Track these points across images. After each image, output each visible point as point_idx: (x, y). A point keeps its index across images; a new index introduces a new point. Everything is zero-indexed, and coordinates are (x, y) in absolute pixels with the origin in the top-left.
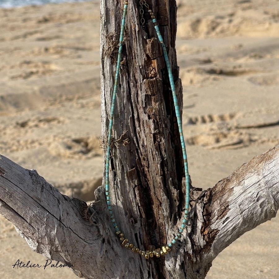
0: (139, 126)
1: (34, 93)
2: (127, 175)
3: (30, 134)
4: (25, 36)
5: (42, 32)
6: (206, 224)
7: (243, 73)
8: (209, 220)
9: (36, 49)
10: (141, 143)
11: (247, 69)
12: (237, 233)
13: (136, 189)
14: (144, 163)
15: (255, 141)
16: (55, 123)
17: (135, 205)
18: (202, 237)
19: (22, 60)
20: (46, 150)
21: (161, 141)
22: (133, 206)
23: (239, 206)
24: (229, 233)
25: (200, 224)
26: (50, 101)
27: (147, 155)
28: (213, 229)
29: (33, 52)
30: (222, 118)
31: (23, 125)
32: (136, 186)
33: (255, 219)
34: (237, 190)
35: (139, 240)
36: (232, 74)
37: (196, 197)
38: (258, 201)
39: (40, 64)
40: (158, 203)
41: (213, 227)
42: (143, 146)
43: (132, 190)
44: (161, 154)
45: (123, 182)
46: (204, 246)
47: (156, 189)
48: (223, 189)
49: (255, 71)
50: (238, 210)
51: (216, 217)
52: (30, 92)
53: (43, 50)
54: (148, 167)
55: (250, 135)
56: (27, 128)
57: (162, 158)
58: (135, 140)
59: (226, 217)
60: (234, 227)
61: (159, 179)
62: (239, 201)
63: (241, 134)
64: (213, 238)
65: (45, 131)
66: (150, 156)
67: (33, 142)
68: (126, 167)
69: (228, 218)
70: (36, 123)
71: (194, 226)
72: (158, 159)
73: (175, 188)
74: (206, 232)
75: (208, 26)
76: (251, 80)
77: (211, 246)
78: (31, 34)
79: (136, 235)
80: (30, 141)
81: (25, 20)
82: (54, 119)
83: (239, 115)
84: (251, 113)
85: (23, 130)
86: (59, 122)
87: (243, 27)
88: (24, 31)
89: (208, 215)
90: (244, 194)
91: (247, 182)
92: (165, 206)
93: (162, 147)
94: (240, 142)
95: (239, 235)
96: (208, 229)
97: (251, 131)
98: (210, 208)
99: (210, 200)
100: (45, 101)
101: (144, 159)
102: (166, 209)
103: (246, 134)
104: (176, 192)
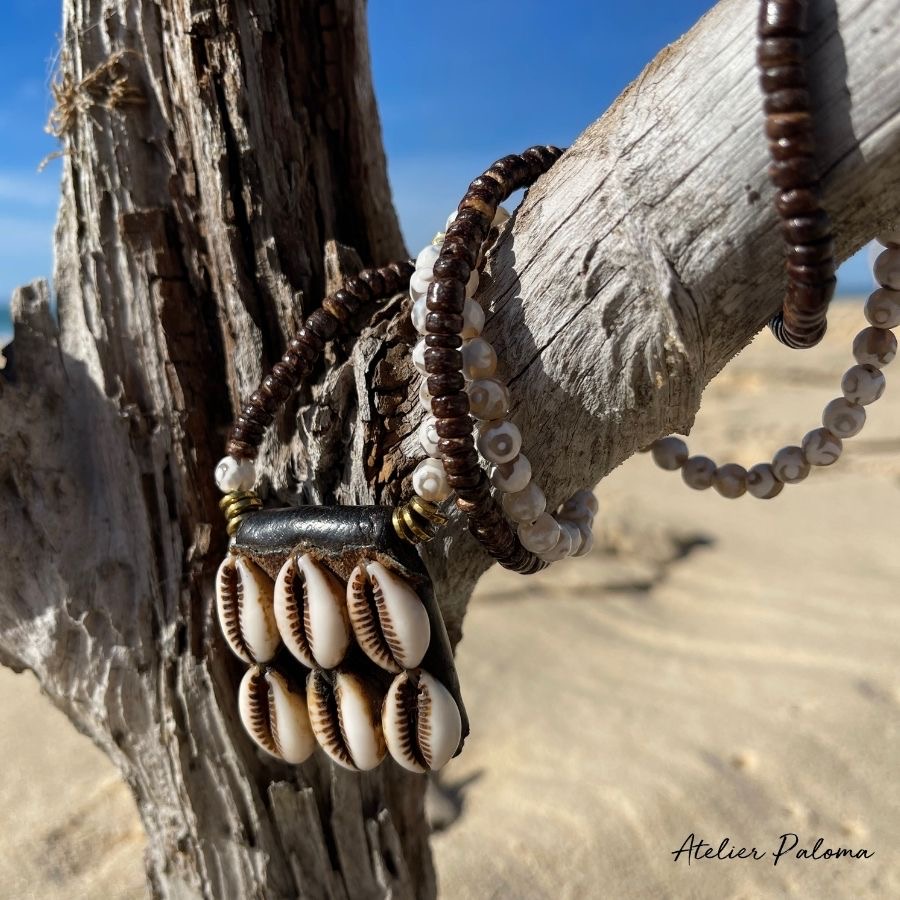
2: (123, 234)
6: (386, 433)
8: (398, 417)
13: (156, 288)
14: (188, 183)
17: (154, 359)
18: (372, 491)
21: (224, 65)
22: (147, 359)
25: (360, 434)
27: (190, 147)
28: (411, 455)
32: (152, 279)
33: (591, 405)
35: (162, 499)
38: (593, 291)
41: (413, 446)
43: (143, 294)
45: (106, 259)
57: (232, 141)
58: (158, 91)
68: (122, 200)
71: (344, 445)
72: (213, 147)
74: (387, 471)
89: (391, 391)
91: (553, 207)
92: (246, 356)
93: (231, 97)
96: (393, 456)
102: (249, 370)
104: (288, 301)
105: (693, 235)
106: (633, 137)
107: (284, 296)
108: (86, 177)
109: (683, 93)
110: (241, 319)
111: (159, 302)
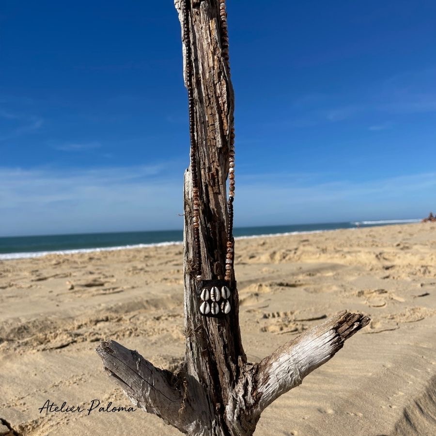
0: (209, 321)
1: (168, 298)
2: (201, 354)
3: (162, 325)
4: (166, 263)
5: (177, 260)
6: (255, 388)
7: (301, 285)
8: (256, 386)
9: (172, 271)
10: (210, 332)
11: (304, 283)
12: (276, 395)
13: (207, 363)
14: (212, 345)
15: (306, 329)
16: (178, 317)
17: (207, 375)
18: (252, 397)
19: (163, 278)
20: (170, 335)
21: (223, 331)
22: (205, 375)
23: (277, 376)
24: (270, 395)
25: (250, 389)
26: (177, 303)
27: (214, 340)
28: (259, 392)
29: (170, 273)
30: (286, 314)
31: (158, 319)
32: (207, 362)
33: (287, 385)
34: (275, 365)
35: (209, 399)
36: (293, 286)
37: (247, 369)
38: (289, 372)
39: (173, 280)
40: (222, 374)
41: (259, 390)
42: (211, 334)
43: (204, 364)
44: (224, 340)
45: (198, 359)
46: (253, 404)
47: (221, 364)
48: (266, 364)
49: (309, 284)
50: (276, 379)
51: (261, 383)
52: (165, 298)
53: (176, 271)
54: (215, 349)
55: (303, 325)
56: (160, 320)
57: (224, 342)
58: (206, 330)
59: (267, 384)
60: (274, 391)
61: (222, 357)
62: (276, 372)
63: (297, 325)
64: (260, 398)
65: (172, 323)
66: (217, 342)
67: (163, 330)
68: (200, 348)
69: (269, 384)
70: (166, 317)
72: (221, 343)
73: (233, 363)
74: (255, 394)
75: (281, 256)
76: (305, 290)
77: (258, 403)
78: (170, 261)
79: (207, 396)
80: (161, 329)
81: (167, 253)
82: (178, 315)
83: (296, 312)
84: (304, 311)
85: (157, 322)
86: (181, 317)
87: (303, 256)
88: (166, 260)
89: (255, 382)
90: (280, 368)
91: (281, 359)
92: (227, 375)
93: (224, 335)
94: (296, 330)
95: (277, 396)
96: (256, 392)
97: (304, 323)
98: (258, 377)
99: (257, 372)
100: (174, 303)
101: (212, 343)
102: (227, 378)
103: (300, 324)
104: (234, 366)
105: (302, 367)
106: (294, 354)
107: (233, 366)
108: (194, 345)
109: (300, 350)
110: (225, 369)
111: (208, 366)
